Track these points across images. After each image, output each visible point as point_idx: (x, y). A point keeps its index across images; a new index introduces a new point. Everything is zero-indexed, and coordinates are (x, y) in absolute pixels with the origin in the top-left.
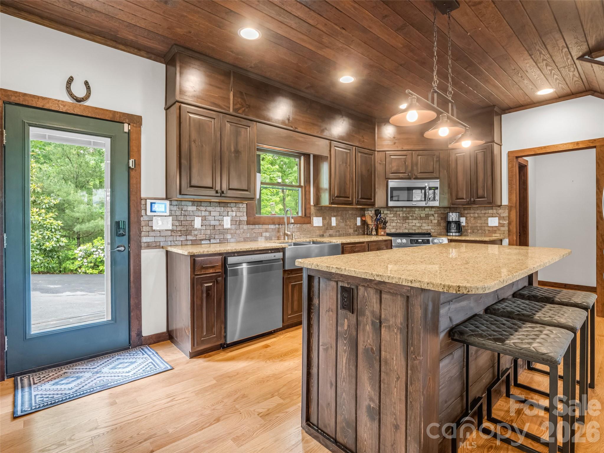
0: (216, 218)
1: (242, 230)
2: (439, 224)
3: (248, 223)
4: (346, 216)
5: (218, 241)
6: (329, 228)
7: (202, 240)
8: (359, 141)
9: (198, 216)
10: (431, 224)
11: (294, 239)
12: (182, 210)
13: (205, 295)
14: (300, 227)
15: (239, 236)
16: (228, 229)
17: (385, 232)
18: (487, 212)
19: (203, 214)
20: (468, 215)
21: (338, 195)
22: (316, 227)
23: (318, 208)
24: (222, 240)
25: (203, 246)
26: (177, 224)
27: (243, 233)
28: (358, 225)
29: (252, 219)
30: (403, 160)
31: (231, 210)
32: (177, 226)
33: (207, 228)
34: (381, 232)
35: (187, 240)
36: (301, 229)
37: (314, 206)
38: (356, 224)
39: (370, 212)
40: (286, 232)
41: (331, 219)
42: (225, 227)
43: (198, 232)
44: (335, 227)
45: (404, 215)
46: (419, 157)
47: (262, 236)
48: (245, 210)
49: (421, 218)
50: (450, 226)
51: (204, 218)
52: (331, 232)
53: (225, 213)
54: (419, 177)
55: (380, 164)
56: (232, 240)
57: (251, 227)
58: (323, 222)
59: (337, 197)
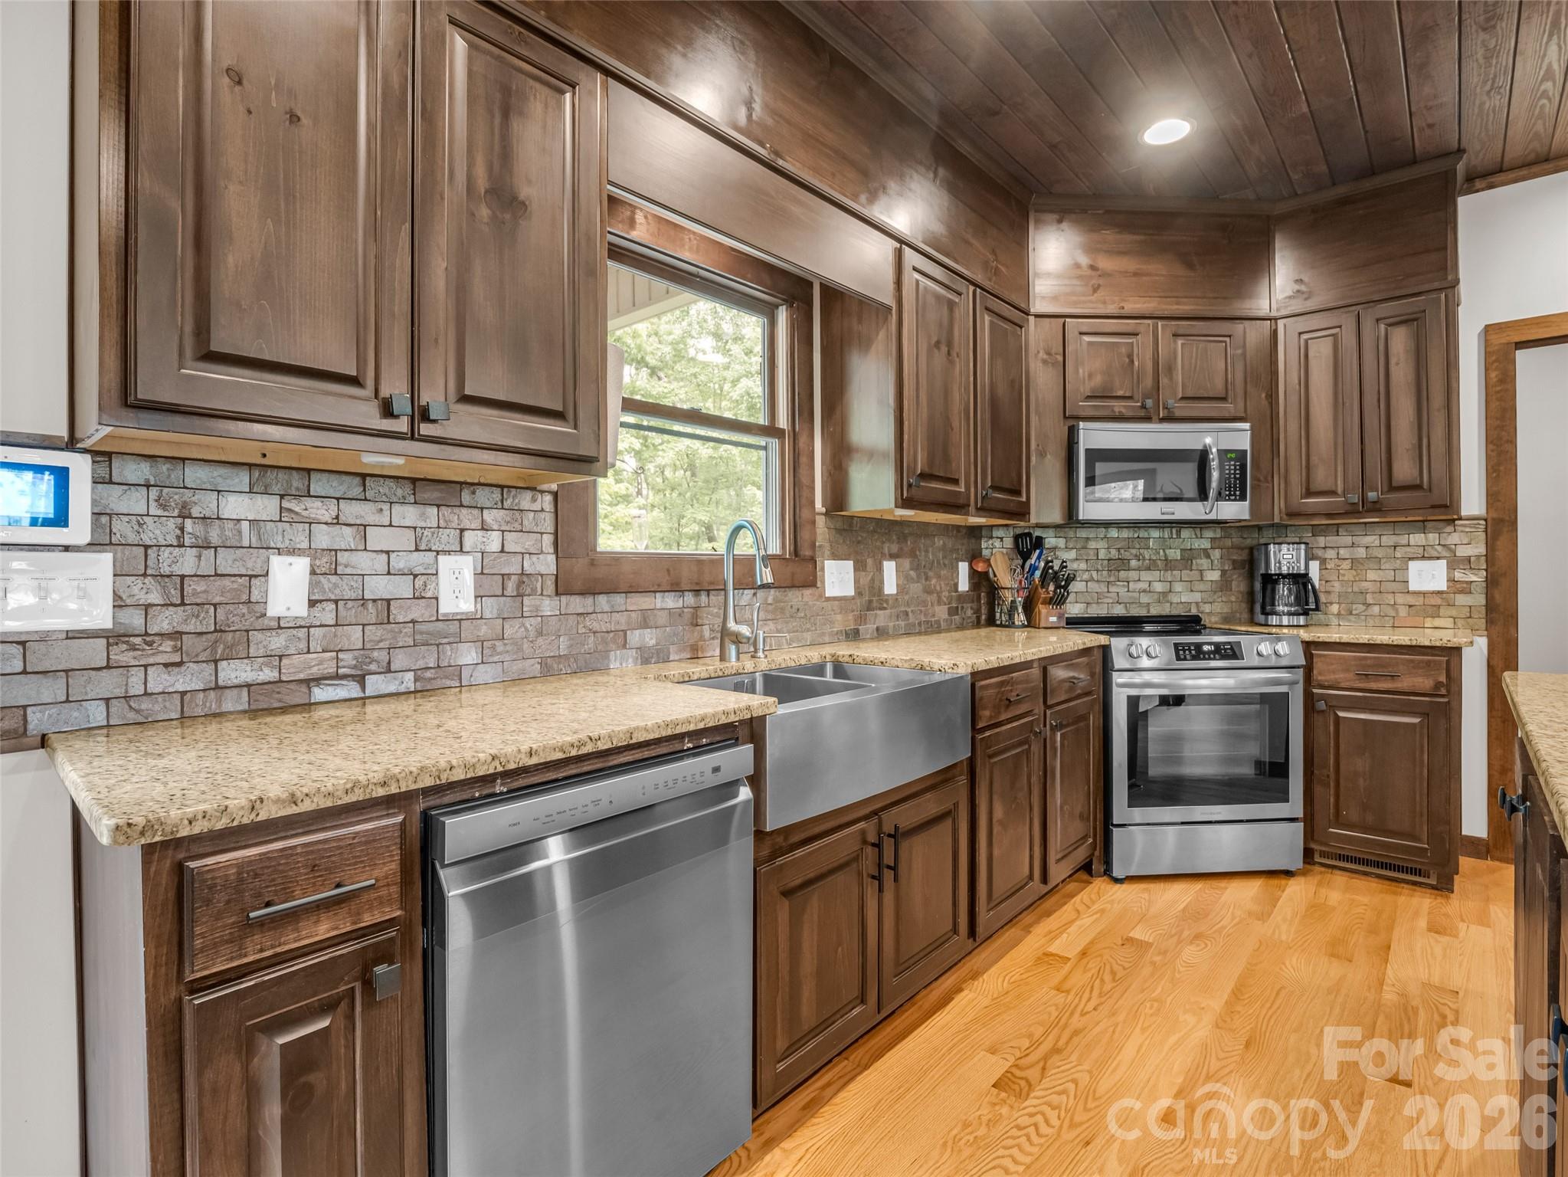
0: (399, 563)
1: (531, 623)
2: (1224, 585)
3: (563, 587)
4: (926, 556)
5: (408, 681)
6: (875, 604)
7: (318, 680)
8: (986, 265)
9: (292, 552)
10: (1202, 586)
11: (760, 654)
12: (185, 515)
13: (273, 1111)
14: (776, 600)
15: (520, 649)
16: (460, 620)
17: (1060, 617)
18: (1405, 542)
19: (323, 538)
20: (1330, 554)
21: (927, 470)
22: (835, 599)
23: (839, 525)
24: (428, 674)
25: (321, 713)
26: (155, 598)
27: (540, 633)
28: (960, 589)
29: (579, 566)
30: (1123, 350)
31: (477, 524)
32: (147, 607)
33: (348, 613)
34: (1049, 615)
35: (217, 687)
36: (782, 610)
37: (826, 514)
38: (956, 585)
39: (997, 543)
40: (732, 625)
41: (880, 569)
42: (446, 607)
43: (288, 640)
44: (895, 598)
45: (1114, 553)
46: (1180, 342)
47: (624, 646)
48: (547, 523)
49: (1168, 565)
50: (1273, 591)
51: (323, 563)
52: (882, 618)
53: (448, 538)
54: (1178, 413)
55: (1045, 362)
56: (484, 674)
57: (577, 603)
58: (857, 581)
59: (923, 476)
